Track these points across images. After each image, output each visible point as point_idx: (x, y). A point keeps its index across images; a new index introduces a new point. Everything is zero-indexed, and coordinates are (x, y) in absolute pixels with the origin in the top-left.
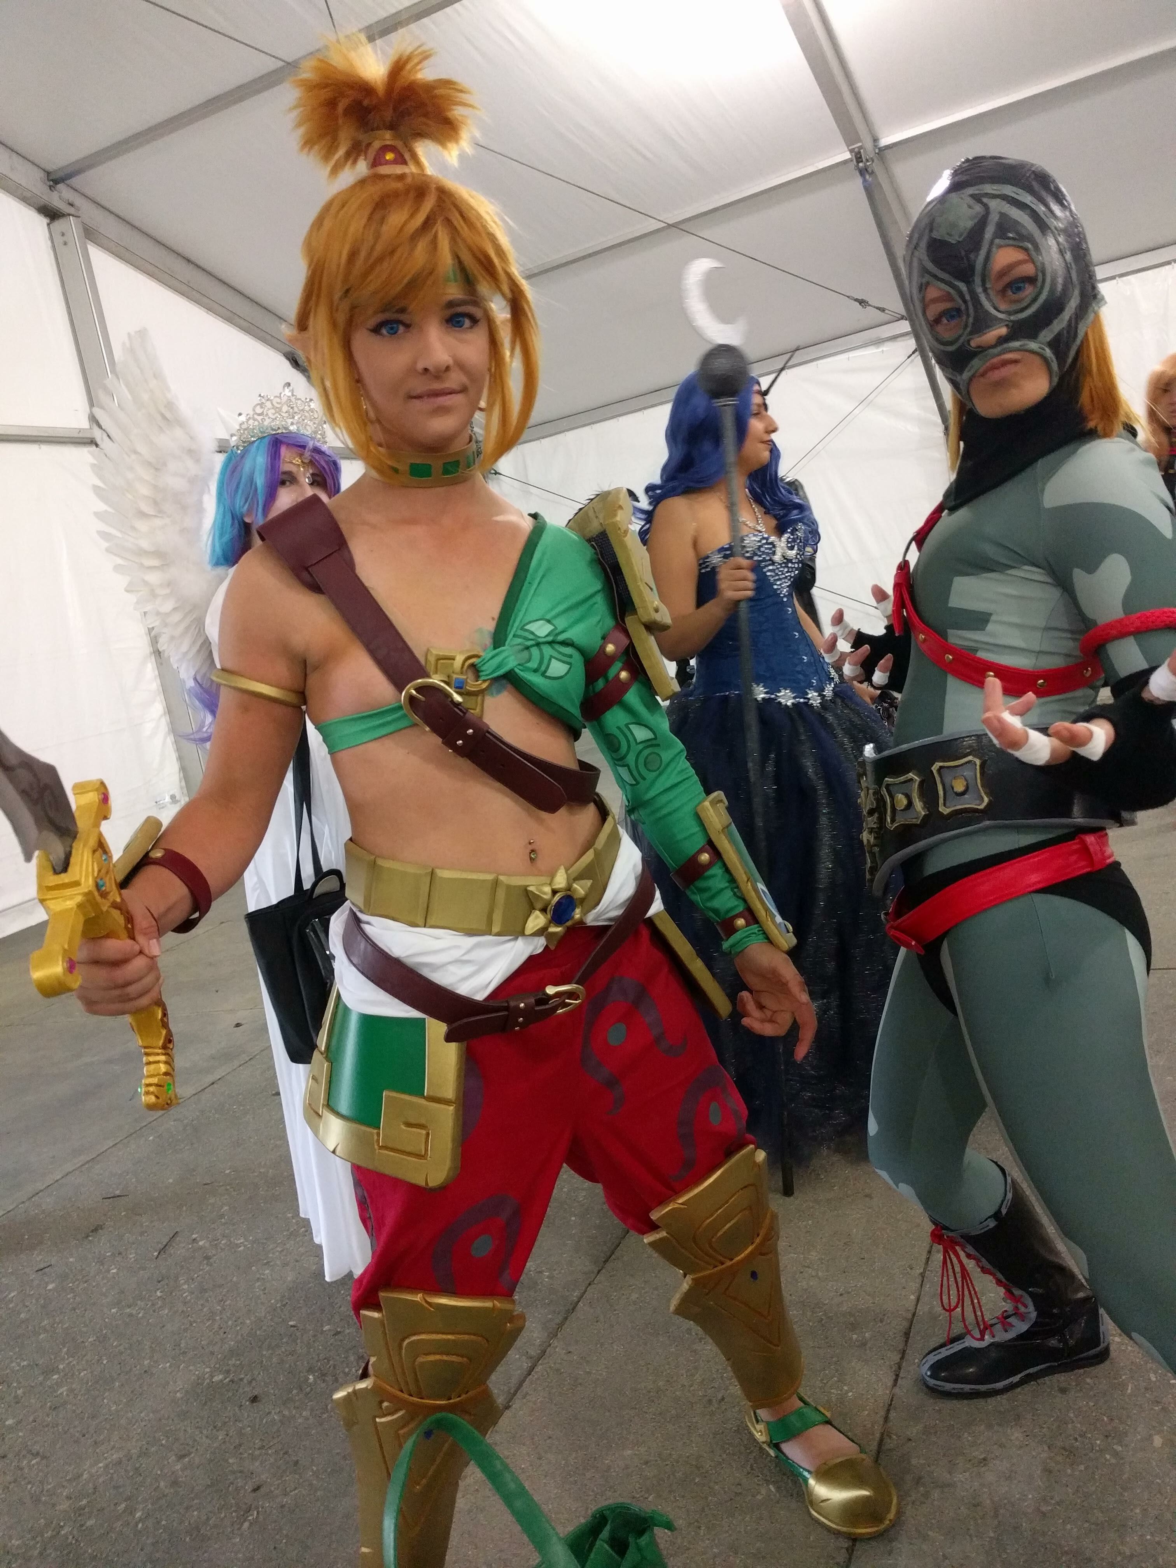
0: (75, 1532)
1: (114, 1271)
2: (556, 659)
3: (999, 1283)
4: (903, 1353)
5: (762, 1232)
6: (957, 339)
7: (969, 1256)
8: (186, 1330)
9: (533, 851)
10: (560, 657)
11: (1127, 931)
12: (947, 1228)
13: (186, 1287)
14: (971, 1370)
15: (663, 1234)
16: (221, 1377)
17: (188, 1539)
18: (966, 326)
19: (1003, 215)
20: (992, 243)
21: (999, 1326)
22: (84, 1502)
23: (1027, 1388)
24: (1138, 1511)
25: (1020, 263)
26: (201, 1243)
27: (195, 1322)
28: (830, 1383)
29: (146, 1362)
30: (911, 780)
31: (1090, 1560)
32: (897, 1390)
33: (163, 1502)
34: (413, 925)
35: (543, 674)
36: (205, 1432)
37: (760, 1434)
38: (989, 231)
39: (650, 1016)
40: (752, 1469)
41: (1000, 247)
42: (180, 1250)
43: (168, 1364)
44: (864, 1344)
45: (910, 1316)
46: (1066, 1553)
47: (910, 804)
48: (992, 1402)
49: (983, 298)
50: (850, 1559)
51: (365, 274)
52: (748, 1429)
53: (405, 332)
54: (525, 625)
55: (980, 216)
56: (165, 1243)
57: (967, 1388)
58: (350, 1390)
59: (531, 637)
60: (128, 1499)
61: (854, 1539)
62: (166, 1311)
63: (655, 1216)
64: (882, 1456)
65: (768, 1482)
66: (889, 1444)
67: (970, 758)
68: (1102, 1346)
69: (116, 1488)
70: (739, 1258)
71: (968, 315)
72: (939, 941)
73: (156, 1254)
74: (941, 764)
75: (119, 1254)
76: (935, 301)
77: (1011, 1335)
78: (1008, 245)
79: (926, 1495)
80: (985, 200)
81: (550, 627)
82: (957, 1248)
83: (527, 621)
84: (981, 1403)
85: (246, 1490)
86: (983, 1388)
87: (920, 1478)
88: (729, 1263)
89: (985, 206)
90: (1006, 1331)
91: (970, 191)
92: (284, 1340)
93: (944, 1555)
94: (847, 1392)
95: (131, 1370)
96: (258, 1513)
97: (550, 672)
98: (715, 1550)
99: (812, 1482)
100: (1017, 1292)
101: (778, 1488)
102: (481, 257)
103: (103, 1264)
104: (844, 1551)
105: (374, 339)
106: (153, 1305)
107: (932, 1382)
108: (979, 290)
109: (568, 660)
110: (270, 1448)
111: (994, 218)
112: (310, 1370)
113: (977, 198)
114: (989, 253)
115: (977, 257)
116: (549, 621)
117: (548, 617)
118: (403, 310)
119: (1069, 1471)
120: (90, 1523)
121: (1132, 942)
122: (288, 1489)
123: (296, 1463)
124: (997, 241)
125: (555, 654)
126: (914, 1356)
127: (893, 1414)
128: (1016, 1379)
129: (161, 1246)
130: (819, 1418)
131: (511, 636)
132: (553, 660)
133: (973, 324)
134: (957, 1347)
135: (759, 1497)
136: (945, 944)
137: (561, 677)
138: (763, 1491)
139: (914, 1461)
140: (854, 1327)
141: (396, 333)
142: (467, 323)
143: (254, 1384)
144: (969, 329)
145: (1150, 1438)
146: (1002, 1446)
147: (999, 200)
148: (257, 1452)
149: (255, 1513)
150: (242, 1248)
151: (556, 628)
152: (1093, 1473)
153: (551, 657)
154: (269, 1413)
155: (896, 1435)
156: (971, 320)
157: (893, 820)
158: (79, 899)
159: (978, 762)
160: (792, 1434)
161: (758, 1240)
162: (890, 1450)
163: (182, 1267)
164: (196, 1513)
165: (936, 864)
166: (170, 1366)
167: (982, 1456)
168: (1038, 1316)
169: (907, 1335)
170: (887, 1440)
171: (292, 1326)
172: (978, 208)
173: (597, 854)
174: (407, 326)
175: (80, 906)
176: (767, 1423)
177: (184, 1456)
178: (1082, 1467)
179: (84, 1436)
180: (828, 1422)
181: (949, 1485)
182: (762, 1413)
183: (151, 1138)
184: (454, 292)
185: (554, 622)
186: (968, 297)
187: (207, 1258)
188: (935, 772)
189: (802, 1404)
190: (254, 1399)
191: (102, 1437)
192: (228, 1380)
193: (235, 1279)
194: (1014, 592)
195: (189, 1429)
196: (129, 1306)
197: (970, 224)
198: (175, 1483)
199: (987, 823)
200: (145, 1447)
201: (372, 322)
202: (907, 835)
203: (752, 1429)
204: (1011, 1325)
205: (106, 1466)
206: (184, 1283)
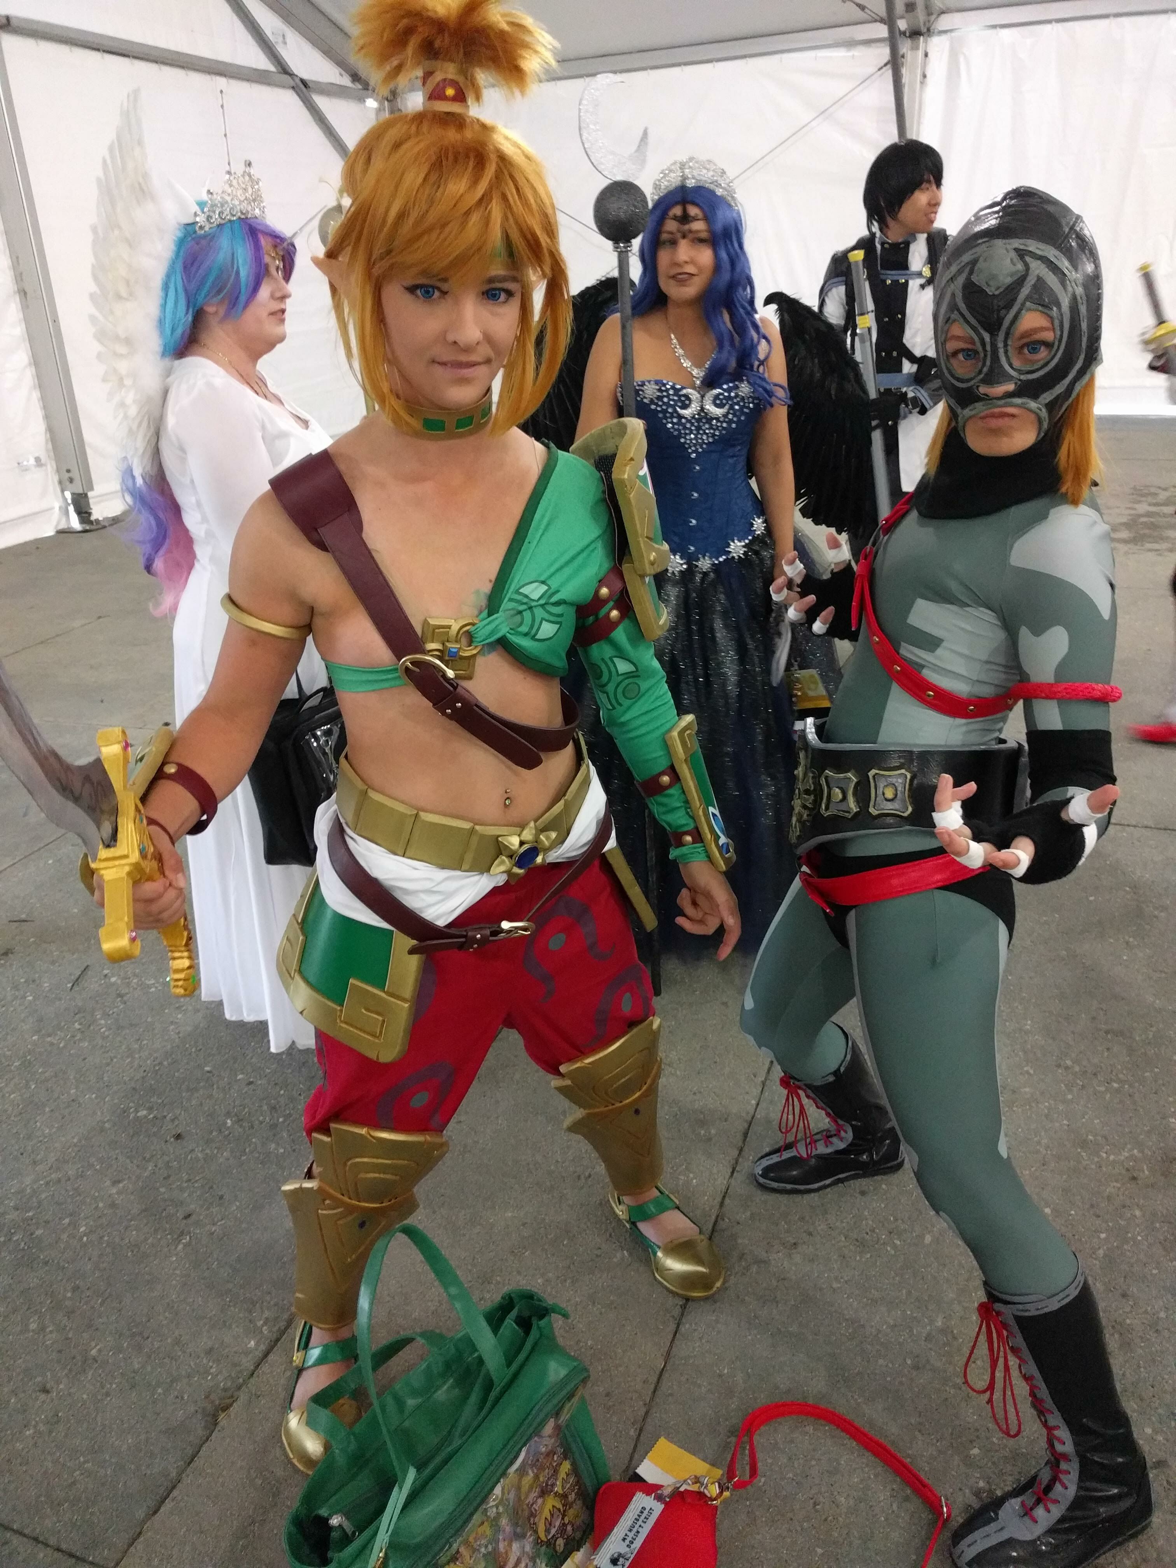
0: (26, 1240)
1: (30, 998)
2: (547, 621)
3: (828, 1114)
4: (741, 1150)
5: (649, 1081)
6: (968, 381)
7: (808, 1097)
8: (108, 1064)
9: (508, 798)
10: (552, 618)
11: (1001, 922)
12: (795, 1079)
13: (103, 1022)
14: (795, 1173)
15: (568, 1082)
16: (145, 1112)
17: (130, 1254)
18: (980, 372)
19: (1039, 279)
20: (1023, 304)
21: (822, 1142)
22: (31, 1214)
23: (835, 1188)
24: (904, 1292)
25: (1042, 329)
26: (113, 980)
27: (115, 1057)
28: (679, 1170)
29: (73, 1091)
30: (850, 778)
31: (863, 1326)
32: (733, 1181)
33: (104, 1220)
34: (395, 854)
35: (533, 638)
36: (135, 1162)
37: (620, 1211)
38: (1025, 291)
39: (589, 929)
40: (610, 1235)
41: (1029, 310)
42: (92, 984)
43: (94, 1096)
44: (710, 1139)
45: (749, 1118)
46: (847, 1320)
47: (845, 798)
48: (806, 1197)
49: (1001, 351)
50: (682, 1315)
51: (412, 241)
52: (610, 1203)
53: (440, 298)
54: (520, 588)
55: (1019, 275)
56: (77, 976)
57: (789, 1187)
58: (297, 1186)
59: (525, 600)
60: (71, 1215)
61: (687, 1299)
62: (86, 1044)
63: (563, 1069)
64: (716, 1234)
65: (622, 1249)
66: (722, 1225)
67: (903, 771)
68: (900, 1160)
69: (58, 1204)
70: (627, 1101)
71: (984, 364)
72: (846, 910)
73: (69, 985)
74: (877, 771)
75: (34, 981)
76: (958, 338)
77: (829, 1150)
78: (1038, 311)
79: (747, 1268)
80: (1028, 259)
81: (544, 588)
82: (801, 1092)
83: (522, 583)
84: (798, 1198)
85: (178, 1218)
86: (802, 1187)
87: (743, 1254)
88: (618, 1105)
89: (1027, 265)
90: (827, 1146)
91: (1016, 243)
92: (202, 1084)
93: (755, 1316)
94: (692, 1180)
95: (59, 1097)
96: (190, 1237)
97: (540, 635)
98: (577, 1299)
99: (660, 1254)
100: (841, 1122)
101: (631, 1254)
102: (529, 236)
103: (18, 990)
104: (679, 1307)
105: (408, 296)
106: (73, 1036)
107: (761, 1180)
108: (1001, 345)
109: (559, 619)
110: (196, 1181)
111: (1031, 281)
112: (228, 1114)
113: (1021, 254)
114: (1020, 310)
115: (1008, 313)
116: (543, 582)
117: (542, 578)
118: (445, 280)
119: (858, 1258)
120: (39, 1232)
121: (1002, 928)
122: (216, 1219)
123: (221, 1197)
124: (1028, 304)
125: (546, 616)
126: (750, 1156)
127: (727, 1201)
128: (828, 1182)
129: (73, 978)
130: (671, 1205)
131: (506, 599)
132: (544, 622)
133: (986, 374)
134: (786, 1155)
135: (615, 1260)
136: (853, 913)
137: (550, 638)
138: (619, 1255)
139: (740, 1241)
140: (703, 1123)
141: (430, 297)
142: (503, 296)
143: (176, 1123)
144: (982, 376)
145: (921, 1237)
146: (810, 1234)
147: (1039, 262)
148: (185, 1185)
149: (188, 1238)
150: (153, 989)
151: (550, 588)
152: (876, 1261)
153: (543, 619)
154: (193, 1150)
155: (729, 1219)
156: (985, 370)
157: (827, 808)
158: (127, 869)
159: (909, 776)
160: (647, 1217)
161: (645, 1088)
162: (723, 1231)
163: (97, 1002)
164: (134, 1233)
165: (856, 851)
166: (96, 1098)
167: (793, 1241)
168: (853, 1139)
169: (746, 1135)
170: (720, 1222)
171: (208, 1072)
172: (1020, 266)
173: (567, 805)
174: (444, 293)
175: (129, 874)
176: (628, 1206)
177: (119, 1182)
178: (868, 1256)
179: (22, 1154)
180: (678, 1208)
181: (765, 1262)
182: (625, 1199)
183: (50, 862)
184: (497, 270)
185: (549, 582)
186: (988, 348)
187: (120, 996)
188: (871, 777)
189: (659, 1194)
190: (178, 1137)
191: (39, 1157)
192: (151, 1116)
193: (149, 1020)
194: (969, 628)
195: (120, 1157)
196: (49, 1035)
197: (1009, 280)
198: (113, 1205)
199: (908, 827)
200: (80, 1170)
201: (409, 282)
202: (837, 823)
203: (616, 1209)
204: (831, 1143)
205: (47, 1183)
206: (101, 1019)
